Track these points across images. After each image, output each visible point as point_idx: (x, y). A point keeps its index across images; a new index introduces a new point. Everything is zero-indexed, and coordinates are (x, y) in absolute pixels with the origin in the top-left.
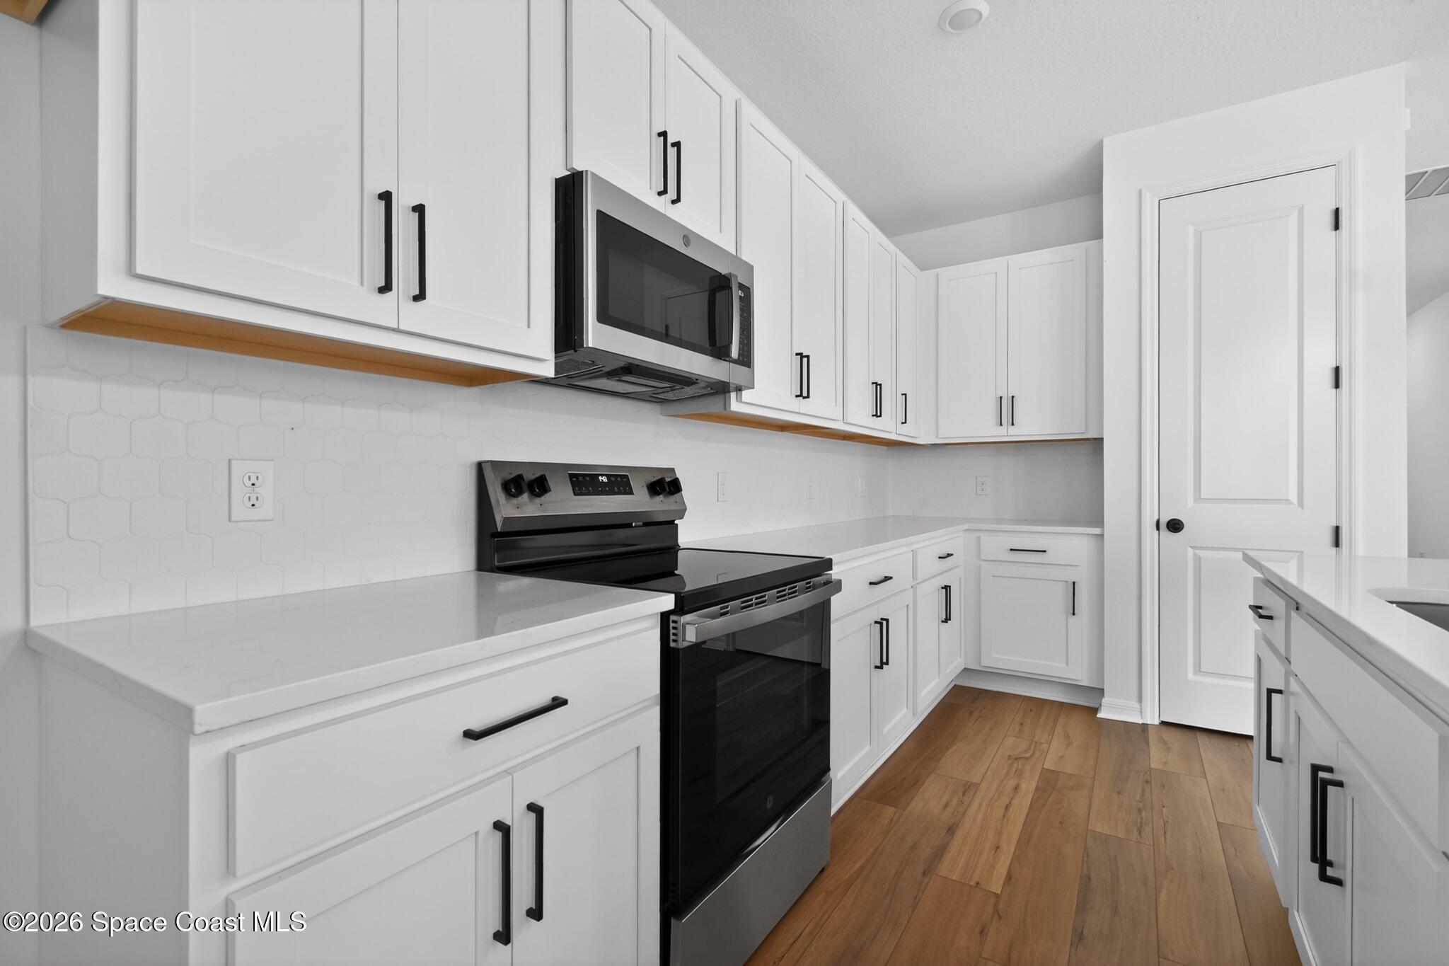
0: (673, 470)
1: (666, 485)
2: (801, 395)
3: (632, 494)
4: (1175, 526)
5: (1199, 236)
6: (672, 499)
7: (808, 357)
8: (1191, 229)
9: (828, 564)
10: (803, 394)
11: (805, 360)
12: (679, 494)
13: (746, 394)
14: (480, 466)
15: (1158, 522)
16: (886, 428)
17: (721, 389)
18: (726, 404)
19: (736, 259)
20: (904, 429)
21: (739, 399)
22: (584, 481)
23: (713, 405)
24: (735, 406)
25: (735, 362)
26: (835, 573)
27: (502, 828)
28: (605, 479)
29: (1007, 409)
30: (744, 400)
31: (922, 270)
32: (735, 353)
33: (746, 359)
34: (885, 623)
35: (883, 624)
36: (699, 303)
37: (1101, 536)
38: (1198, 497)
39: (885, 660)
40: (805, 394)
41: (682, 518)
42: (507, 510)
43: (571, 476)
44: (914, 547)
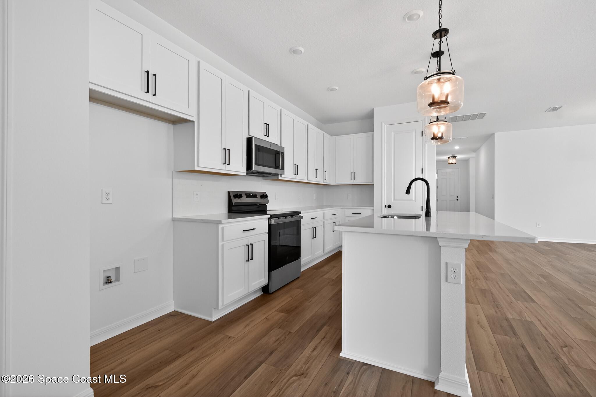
0: (266, 192)
1: (264, 196)
2: (296, 175)
3: (257, 198)
4: (389, 206)
5: (395, 135)
6: (265, 199)
7: (298, 165)
8: (393, 133)
9: (300, 213)
10: (296, 174)
11: (297, 166)
12: (267, 198)
13: (283, 176)
14: (229, 192)
15: (386, 205)
16: (320, 181)
17: (278, 175)
18: (278, 177)
19: (281, 147)
20: (325, 181)
21: (281, 177)
22: (248, 195)
23: (275, 178)
24: (280, 178)
25: (280, 169)
26: (302, 215)
27: (248, 245)
28: (252, 195)
29: (353, 176)
30: (282, 177)
31: (332, 136)
32: (280, 168)
33: (283, 168)
34: (315, 228)
35: (314, 228)
36: (273, 157)
37: (373, 209)
38: (394, 200)
39: (315, 237)
40: (297, 174)
41: (268, 204)
42: (235, 201)
43: (245, 194)
44: (324, 212)
